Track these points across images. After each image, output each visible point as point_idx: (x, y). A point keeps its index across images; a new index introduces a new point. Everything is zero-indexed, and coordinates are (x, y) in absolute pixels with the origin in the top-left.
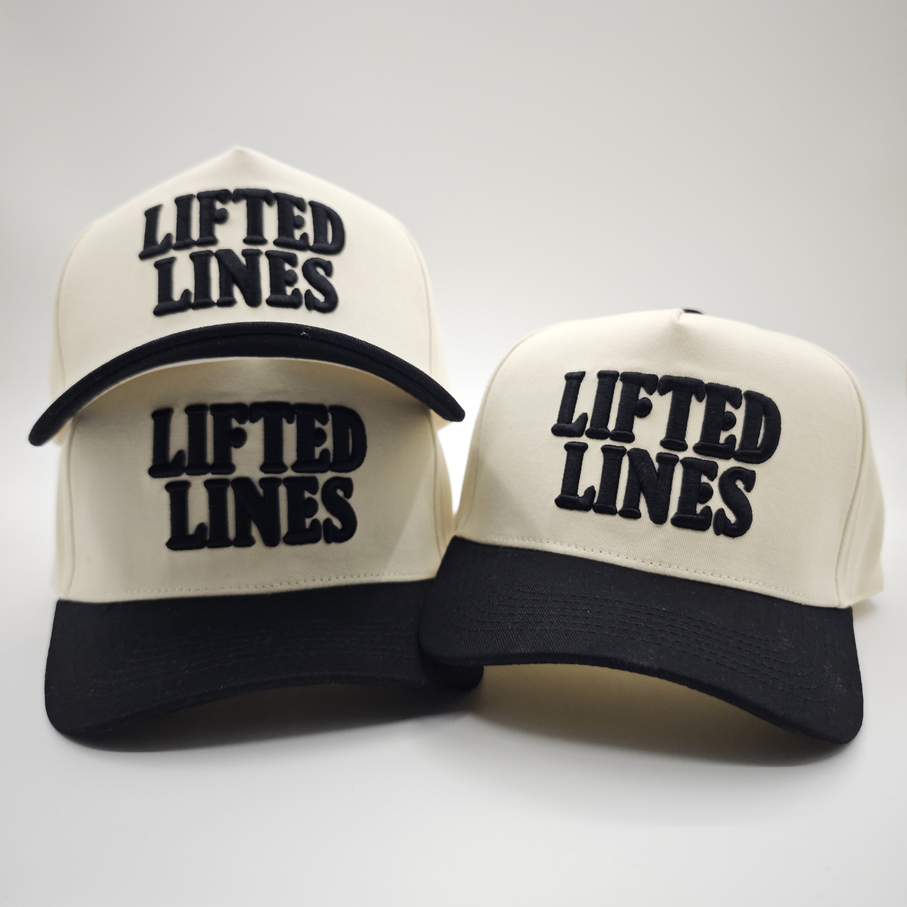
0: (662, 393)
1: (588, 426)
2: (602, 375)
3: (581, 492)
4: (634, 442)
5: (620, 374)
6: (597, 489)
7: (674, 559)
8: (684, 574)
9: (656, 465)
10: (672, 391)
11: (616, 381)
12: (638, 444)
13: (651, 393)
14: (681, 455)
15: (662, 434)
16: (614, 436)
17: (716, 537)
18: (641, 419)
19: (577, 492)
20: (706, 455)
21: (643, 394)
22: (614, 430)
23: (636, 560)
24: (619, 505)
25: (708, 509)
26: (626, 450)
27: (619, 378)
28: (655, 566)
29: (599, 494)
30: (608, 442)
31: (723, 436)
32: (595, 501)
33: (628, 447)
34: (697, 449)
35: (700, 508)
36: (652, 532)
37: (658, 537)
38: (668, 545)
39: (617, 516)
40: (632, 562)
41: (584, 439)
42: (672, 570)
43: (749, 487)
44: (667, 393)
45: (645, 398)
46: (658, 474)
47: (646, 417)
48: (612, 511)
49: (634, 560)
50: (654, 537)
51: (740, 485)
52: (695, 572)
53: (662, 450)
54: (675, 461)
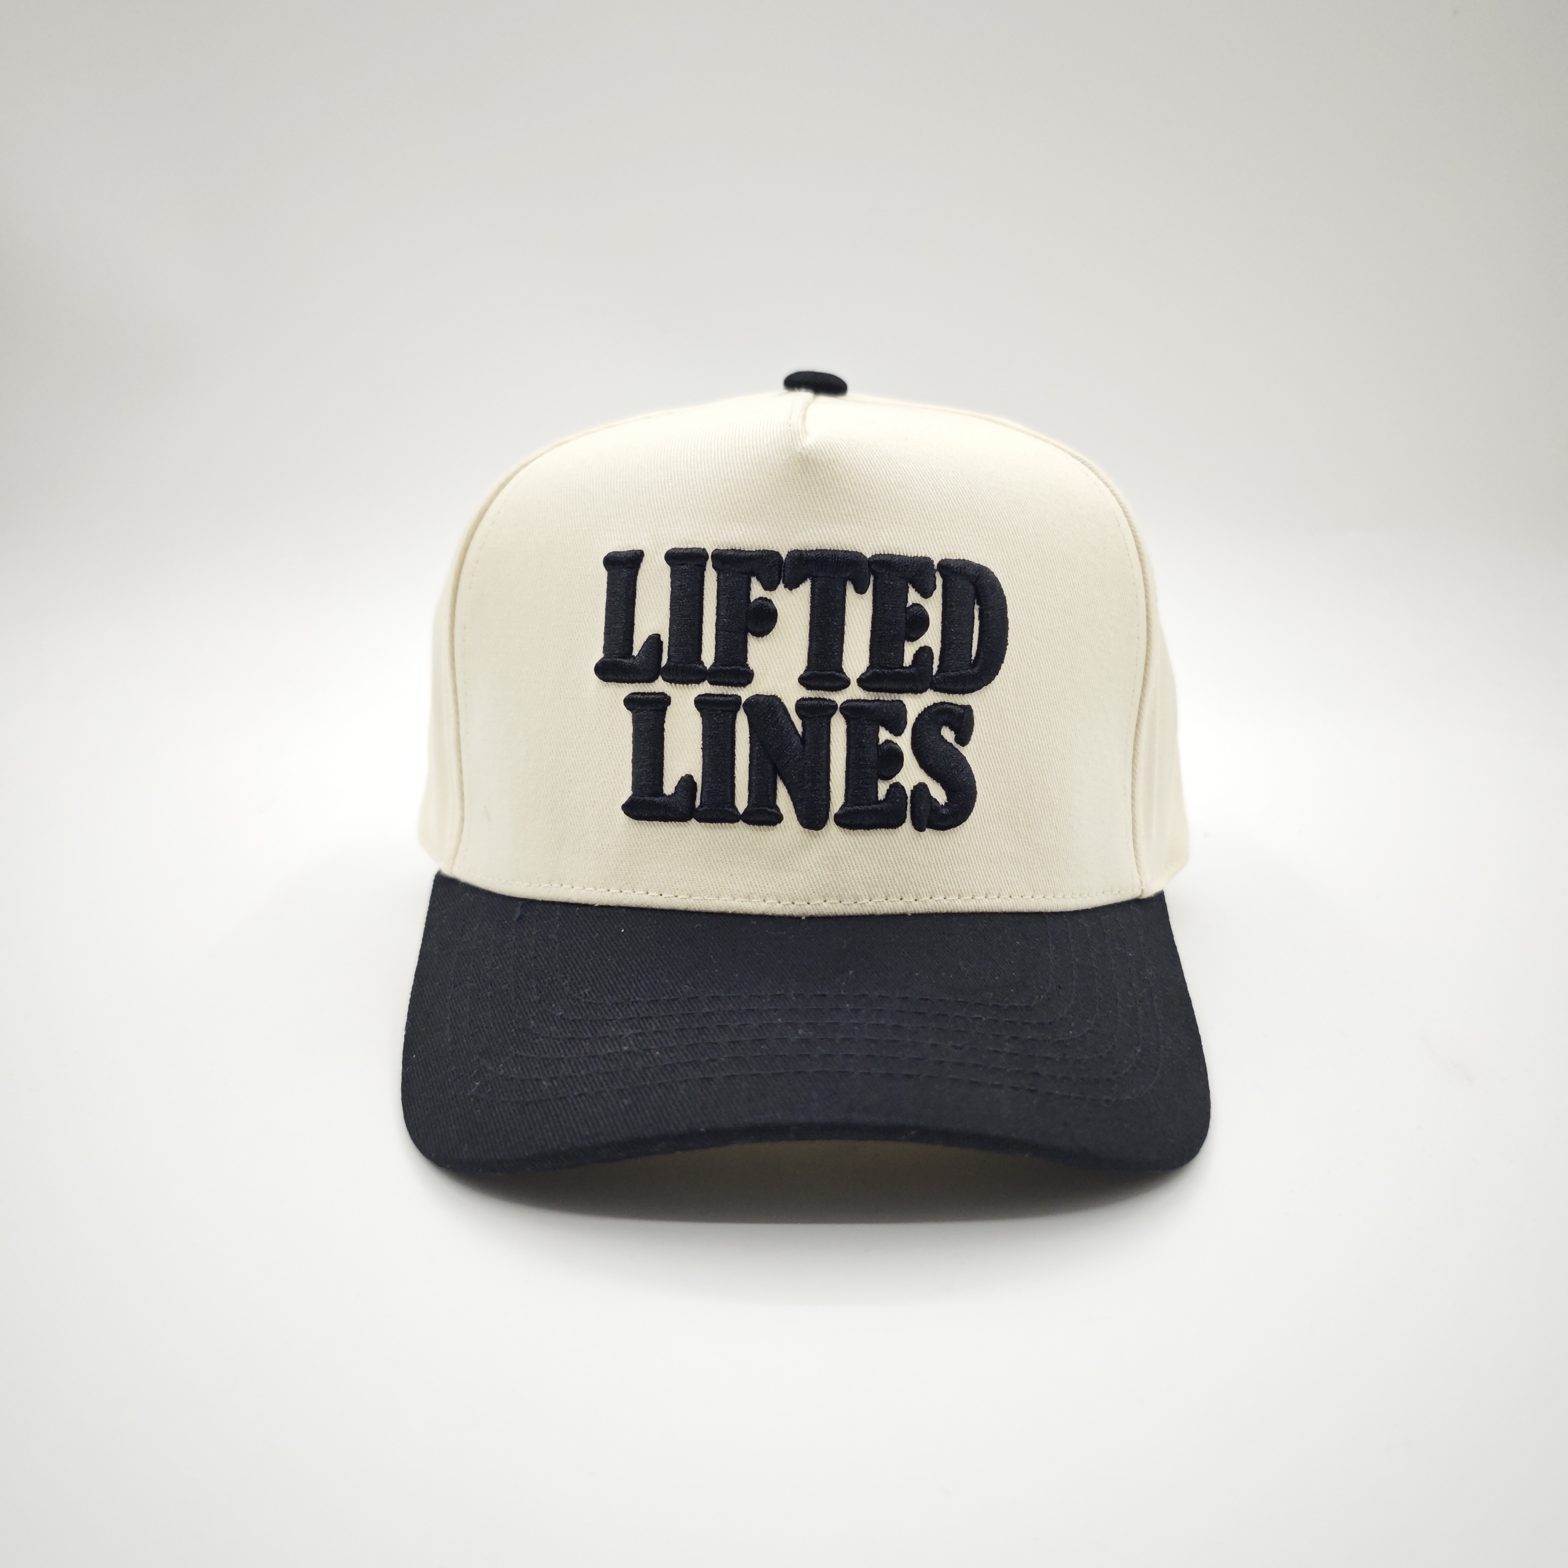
0: (792, 585)
1: (664, 660)
2: (674, 558)
3: (669, 788)
4: (752, 683)
5: (710, 554)
6: (698, 779)
9: (798, 722)
10: (809, 580)
12: (759, 686)
13: (770, 586)
14: (839, 698)
15: (800, 664)
16: (714, 676)
17: (918, 835)
18: (760, 639)
19: (662, 786)
22: (715, 664)
24: (742, 802)
25: (898, 787)
26: (739, 699)
27: (709, 561)
30: (706, 688)
31: (910, 650)
32: (698, 803)
33: (745, 693)
34: (866, 682)
35: (883, 788)
36: (803, 845)
39: (741, 824)
41: (660, 686)
43: (964, 737)
44: (801, 584)
45: (760, 598)
46: (803, 740)
47: (769, 635)
48: (730, 817)
51: (948, 734)
53: (804, 693)
54: (829, 708)
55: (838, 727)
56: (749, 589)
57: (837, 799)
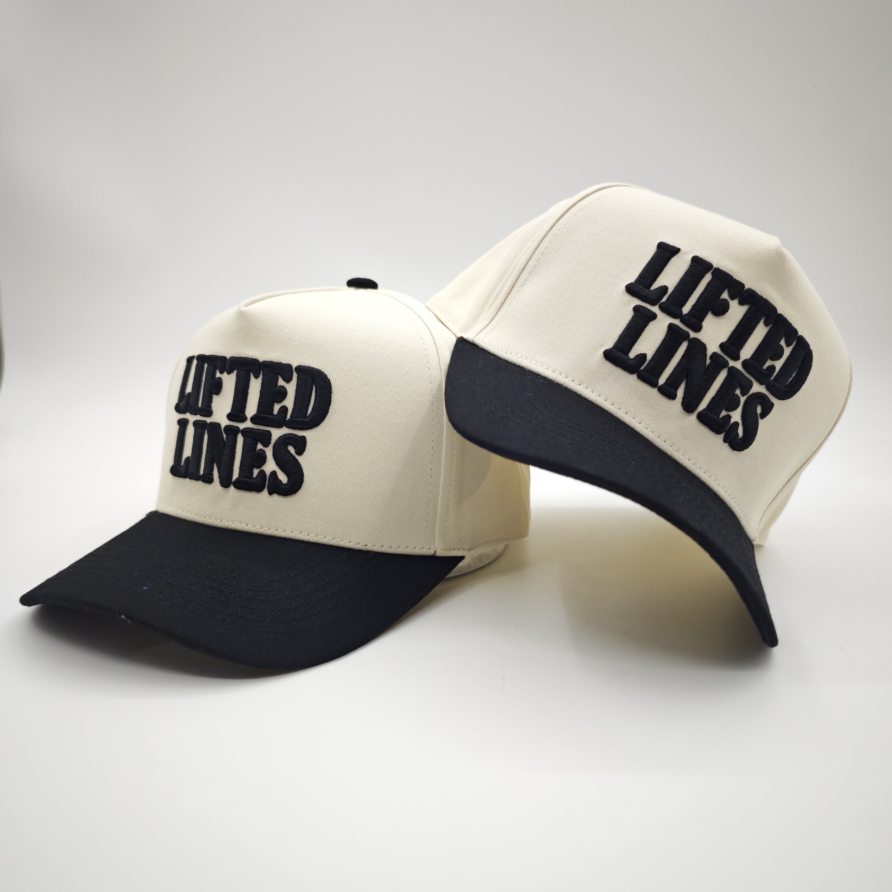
0: (741, 303)
1: (664, 299)
2: (696, 261)
3: (632, 354)
4: (699, 333)
5: (714, 268)
6: (649, 357)
7: (684, 446)
8: (686, 462)
9: (708, 361)
10: (750, 305)
11: (707, 272)
12: (702, 336)
13: (732, 298)
14: (732, 363)
15: (724, 338)
16: (684, 319)
17: (722, 444)
18: (714, 316)
19: (629, 352)
20: (749, 372)
21: (725, 295)
22: (687, 314)
23: (654, 433)
24: (662, 381)
25: (729, 417)
26: (689, 336)
27: (712, 271)
28: (666, 445)
29: (648, 364)
30: (677, 322)
32: (642, 368)
33: (692, 335)
34: (745, 364)
35: (723, 413)
36: (678, 416)
37: (680, 422)
38: (685, 433)
39: (655, 391)
40: (650, 434)
41: (655, 309)
42: (678, 454)
44: (745, 305)
45: (726, 300)
46: (706, 369)
47: (718, 317)
48: (653, 383)
49: (652, 433)
50: (677, 421)
52: (694, 464)
53: (718, 351)
54: (726, 364)
55: (723, 375)
56: (722, 292)
57: (703, 405)
